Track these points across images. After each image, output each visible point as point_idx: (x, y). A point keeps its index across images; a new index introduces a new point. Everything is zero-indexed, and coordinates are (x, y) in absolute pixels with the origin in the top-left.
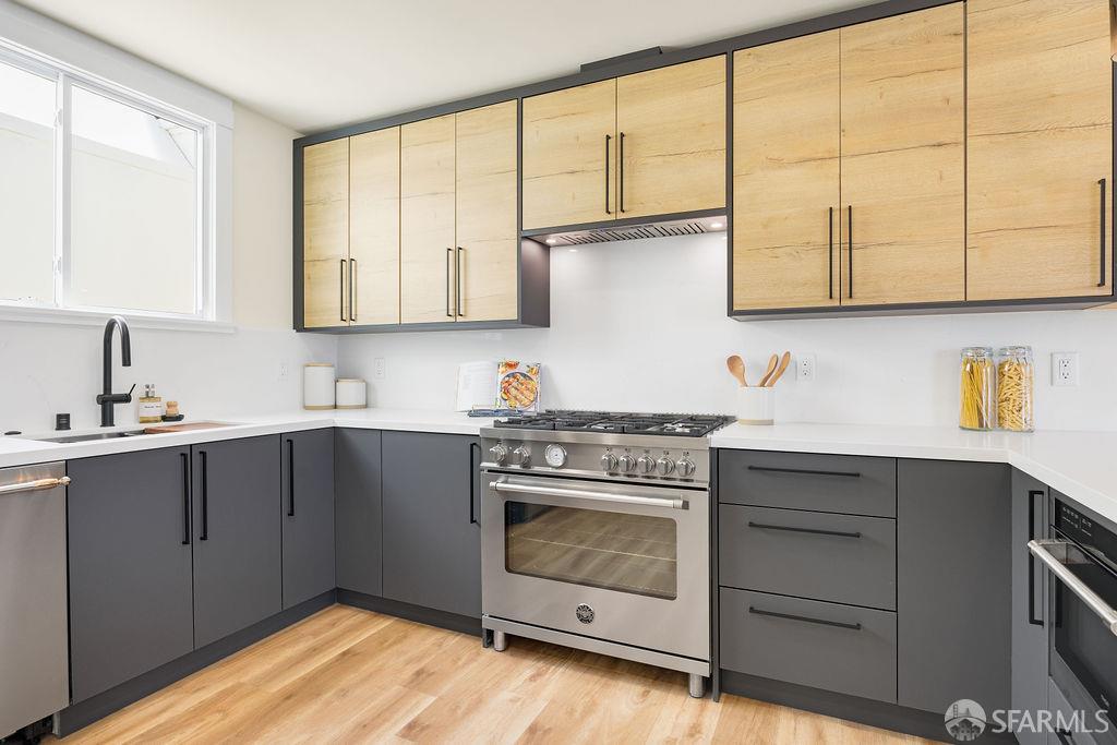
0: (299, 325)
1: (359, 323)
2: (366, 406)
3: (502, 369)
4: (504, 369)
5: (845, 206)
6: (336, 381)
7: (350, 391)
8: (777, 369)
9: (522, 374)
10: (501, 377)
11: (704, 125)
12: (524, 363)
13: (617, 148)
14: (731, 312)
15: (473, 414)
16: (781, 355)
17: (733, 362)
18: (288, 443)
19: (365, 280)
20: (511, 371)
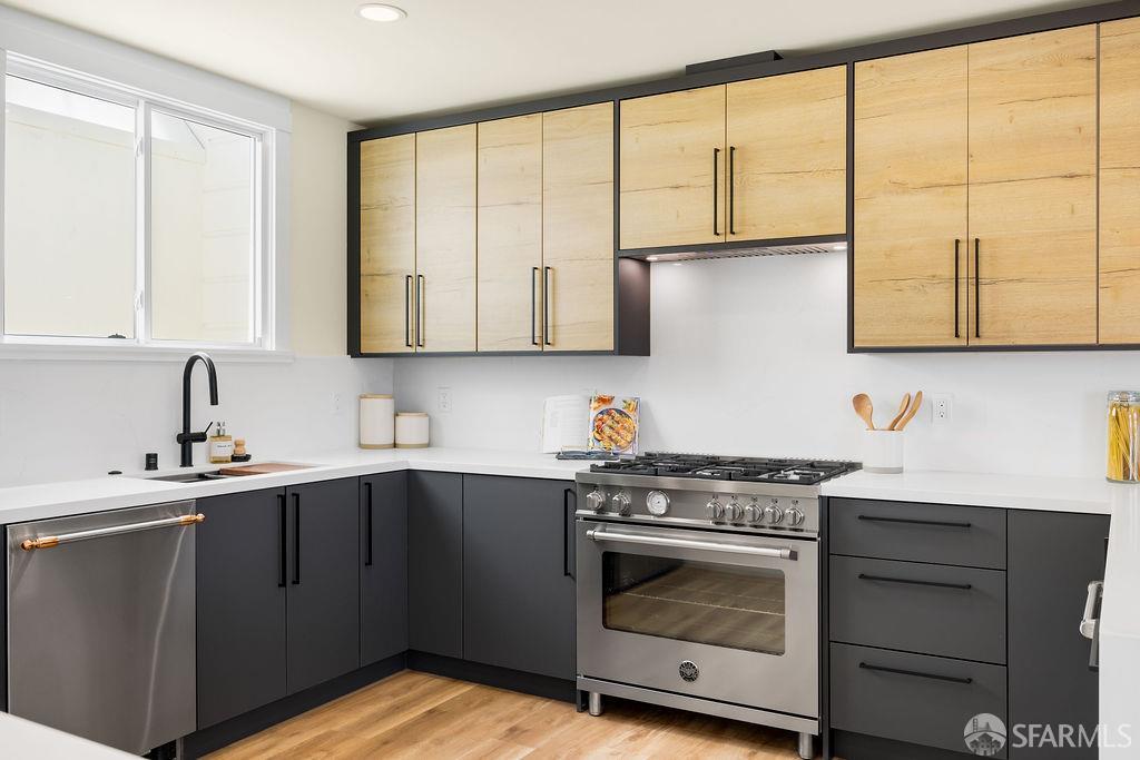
0: (354, 349)
1: (428, 349)
2: (428, 445)
3: (594, 404)
4: (596, 405)
5: (972, 237)
6: (396, 415)
7: (411, 427)
8: (911, 407)
9: (616, 410)
10: (593, 414)
11: (822, 142)
12: (621, 398)
13: (726, 162)
14: (852, 349)
15: (562, 456)
16: (914, 394)
17: (859, 401)
18: (366, 486)
19: (433, 299)
20: (604, 407)
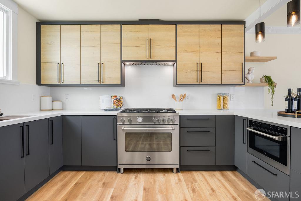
1: (65, 83)
2: (62, 109)
3: (113, 98)
4: (113, 97)
5: (200, 62)
6: (53, 101)
7: (57, 105)
8: (183, 97)
9: (118, 99)
10: (113, 100)
11: (171, 40)
12: (119, 96)
13: (149, 42)
14: (177, 84)
15: (106, 110)
16: (183, 94)
17: (173, 96)
18: (51, 121)
20: (115, 98)
